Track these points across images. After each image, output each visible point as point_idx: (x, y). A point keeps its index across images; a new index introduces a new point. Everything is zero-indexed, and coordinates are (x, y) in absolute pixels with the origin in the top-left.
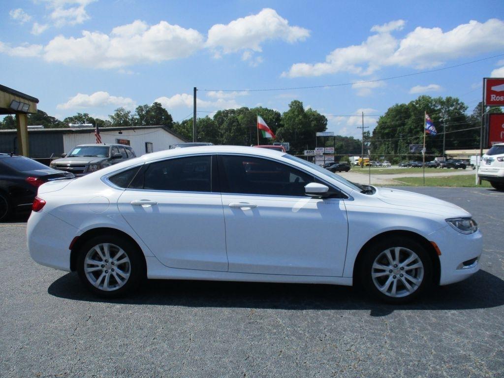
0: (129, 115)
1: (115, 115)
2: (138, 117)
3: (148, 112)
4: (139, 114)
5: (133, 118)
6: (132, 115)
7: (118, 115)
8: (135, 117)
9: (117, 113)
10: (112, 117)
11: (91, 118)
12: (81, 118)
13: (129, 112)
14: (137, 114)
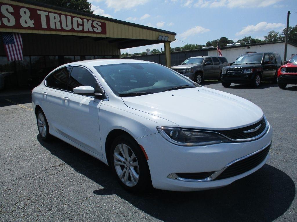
0: (278, 35)
1: (268, 35)
2: (284, 36)
3: (291, 32)
4: (285, 34)
5: (280, 37)
6: (279, 35)
7: (270, 36)
8: (282, 36)
9: (270, 34)
10: (266, 37)
11: (253, 39)
12: (247, 39)
13: (278, 33)
14: (283, 34)
